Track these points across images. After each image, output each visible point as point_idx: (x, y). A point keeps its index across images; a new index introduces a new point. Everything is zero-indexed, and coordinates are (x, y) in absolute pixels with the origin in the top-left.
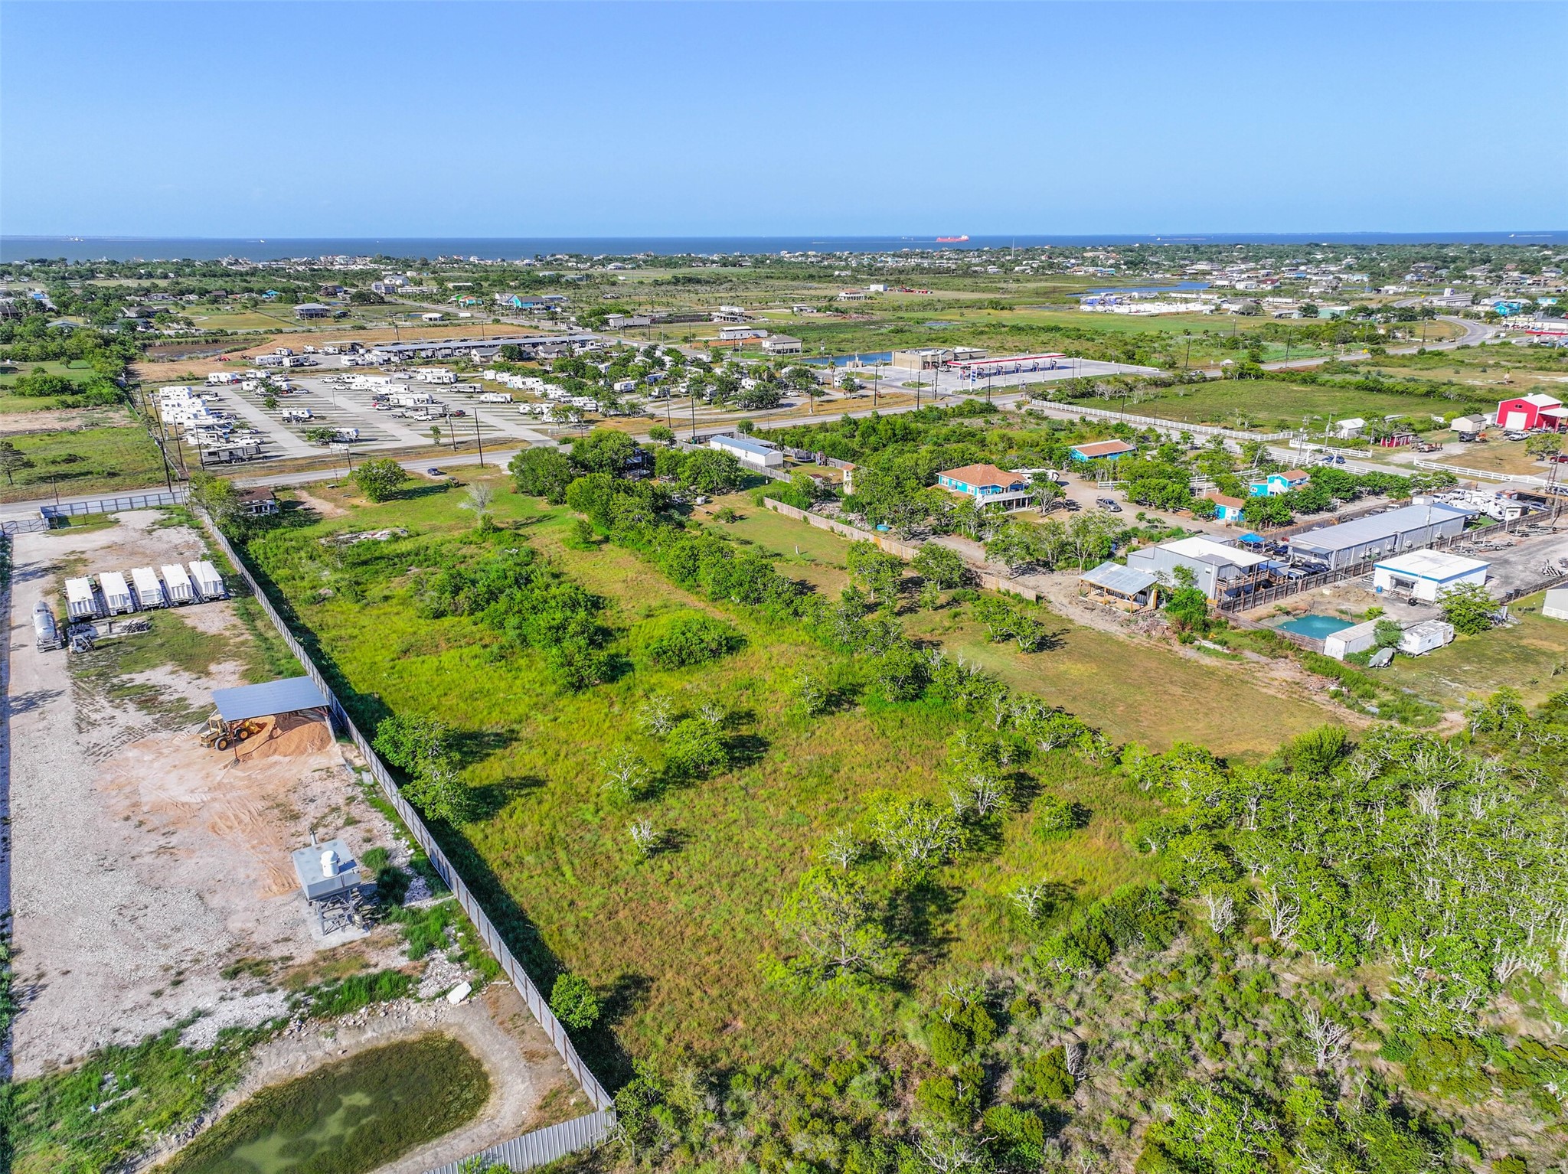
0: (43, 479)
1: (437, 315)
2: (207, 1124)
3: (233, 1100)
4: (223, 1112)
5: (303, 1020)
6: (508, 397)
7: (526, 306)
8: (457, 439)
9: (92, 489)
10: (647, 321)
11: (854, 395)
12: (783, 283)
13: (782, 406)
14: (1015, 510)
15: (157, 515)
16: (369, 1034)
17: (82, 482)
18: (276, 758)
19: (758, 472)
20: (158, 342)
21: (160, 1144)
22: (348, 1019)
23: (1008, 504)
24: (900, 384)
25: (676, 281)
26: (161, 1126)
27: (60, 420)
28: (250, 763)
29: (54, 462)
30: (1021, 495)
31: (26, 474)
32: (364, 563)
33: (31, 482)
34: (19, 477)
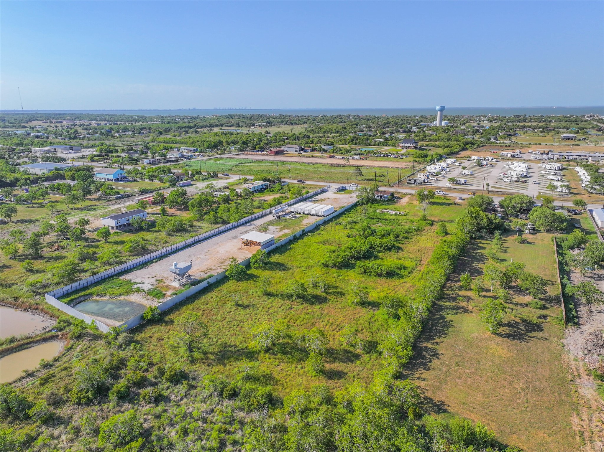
0: (365, 180)
3: (122, 298)
4: (118, 298)
5: (146, 293)
18: (247, 251)
22: (148, 297)
29: (377, 176)
31: (364, 178)
32: (371, 218)
33: (362, 180)
34: (359, 178)
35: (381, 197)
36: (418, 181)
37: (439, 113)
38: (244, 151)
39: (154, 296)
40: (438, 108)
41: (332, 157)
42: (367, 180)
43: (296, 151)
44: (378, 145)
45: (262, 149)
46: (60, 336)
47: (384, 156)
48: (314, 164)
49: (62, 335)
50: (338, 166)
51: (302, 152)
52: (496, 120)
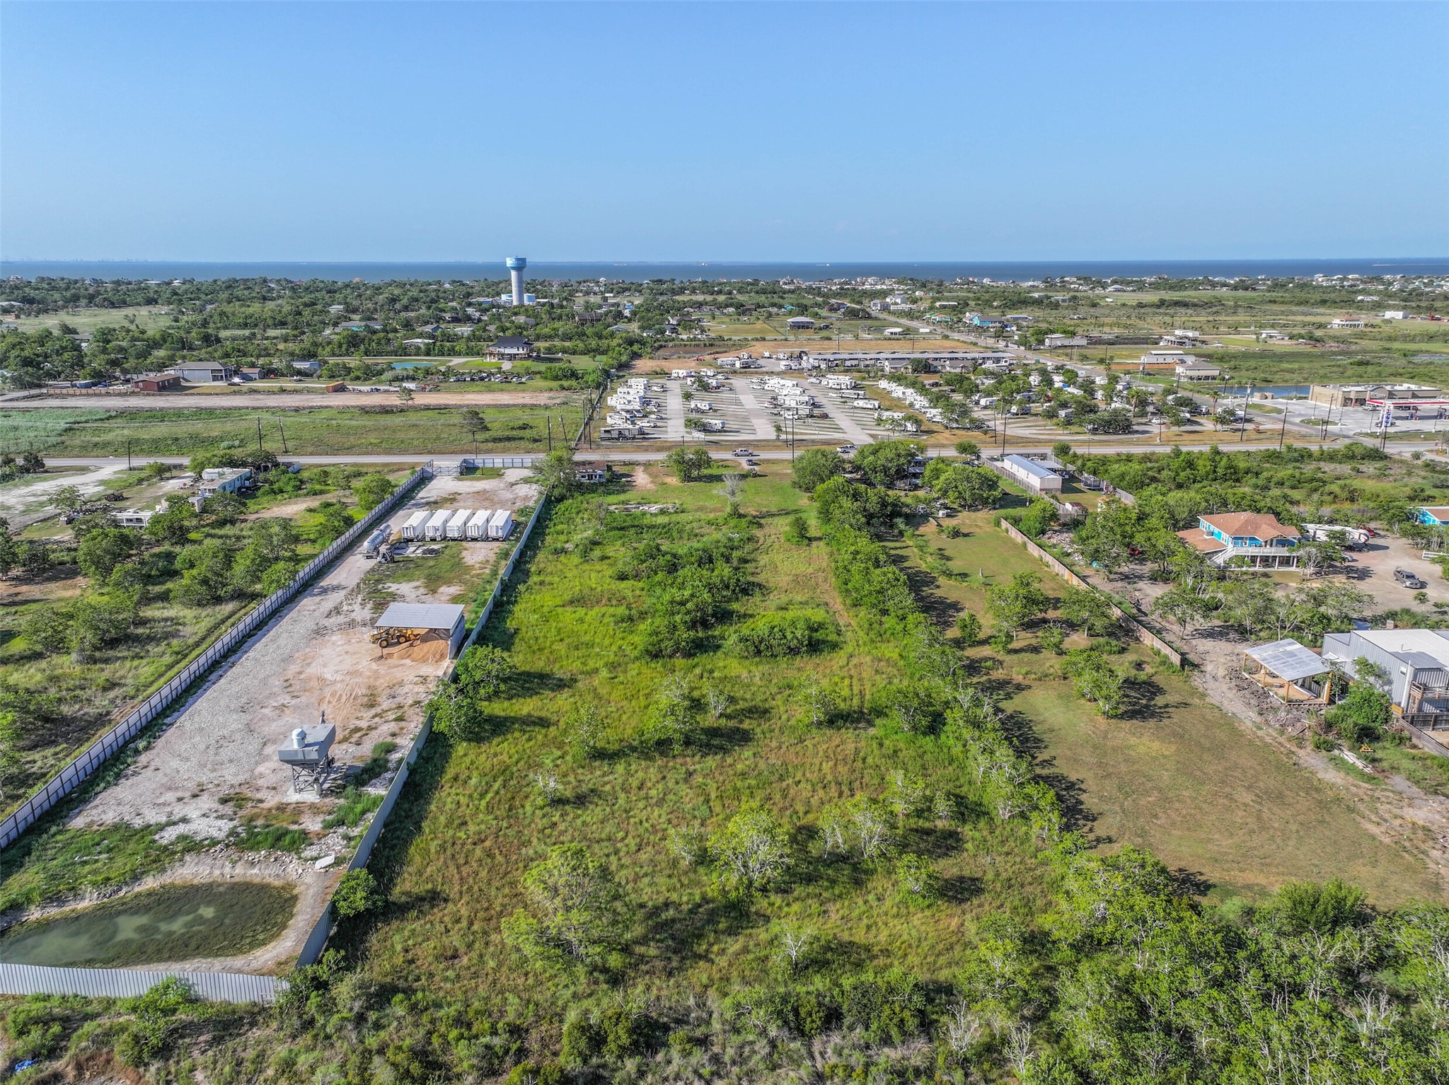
0: (495, 440)
1: (898, 330)
2: (122, 894)
3: (150, 883)
4: (137, 889)
5: (227, 846)
6: (876, 404)
7: (986, 325)
8: (797, 437)
9: (517, 450)
10: (1084, 342)
11: (1226, 427)
12: (1284, 308)
13: (1137, 432)
14: (1277, 568)
15: (527, 473)
16: (256, 871)
17: (513, 444)
18: (408, 662)
19: (1028, 495)
20: (671, 344)
21: (88, 895)
22: (251, 855)
23: (1266, 561)
24: (1297, 420)
25: (1162, 303)
26: (94, 884)
27: (550, 398)
28: (389, 661)
29: (513, 428)
30: (1284, 552)
31: (487, 435)
32: (622, 529)
33: (487, 441)
34: (480, 436)
35: (590, 477)
36: (627, 433)
37: (514, 274)
38: (39, 386)
39: (273, 846)
40: (510, 262)
41: (341, 389)
42: (500, 440)
43: (215, 379)
44: (428, 354)
45: (100, 378)
46: (71, 1073)
47: (472, 380)
48: (311, 409)
49: (80, 1068)
50: (386, 410)
51: (236, 380)
52: (629, 290)
